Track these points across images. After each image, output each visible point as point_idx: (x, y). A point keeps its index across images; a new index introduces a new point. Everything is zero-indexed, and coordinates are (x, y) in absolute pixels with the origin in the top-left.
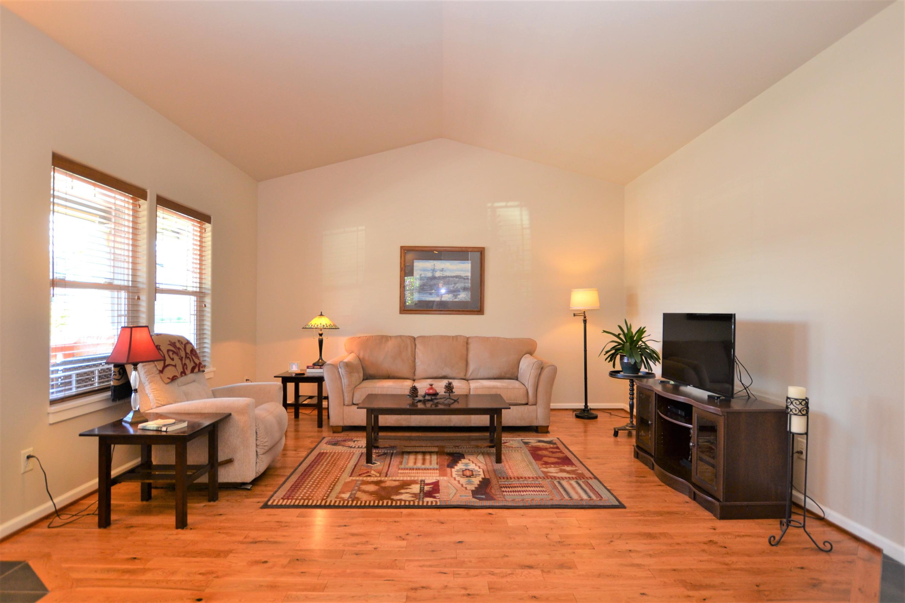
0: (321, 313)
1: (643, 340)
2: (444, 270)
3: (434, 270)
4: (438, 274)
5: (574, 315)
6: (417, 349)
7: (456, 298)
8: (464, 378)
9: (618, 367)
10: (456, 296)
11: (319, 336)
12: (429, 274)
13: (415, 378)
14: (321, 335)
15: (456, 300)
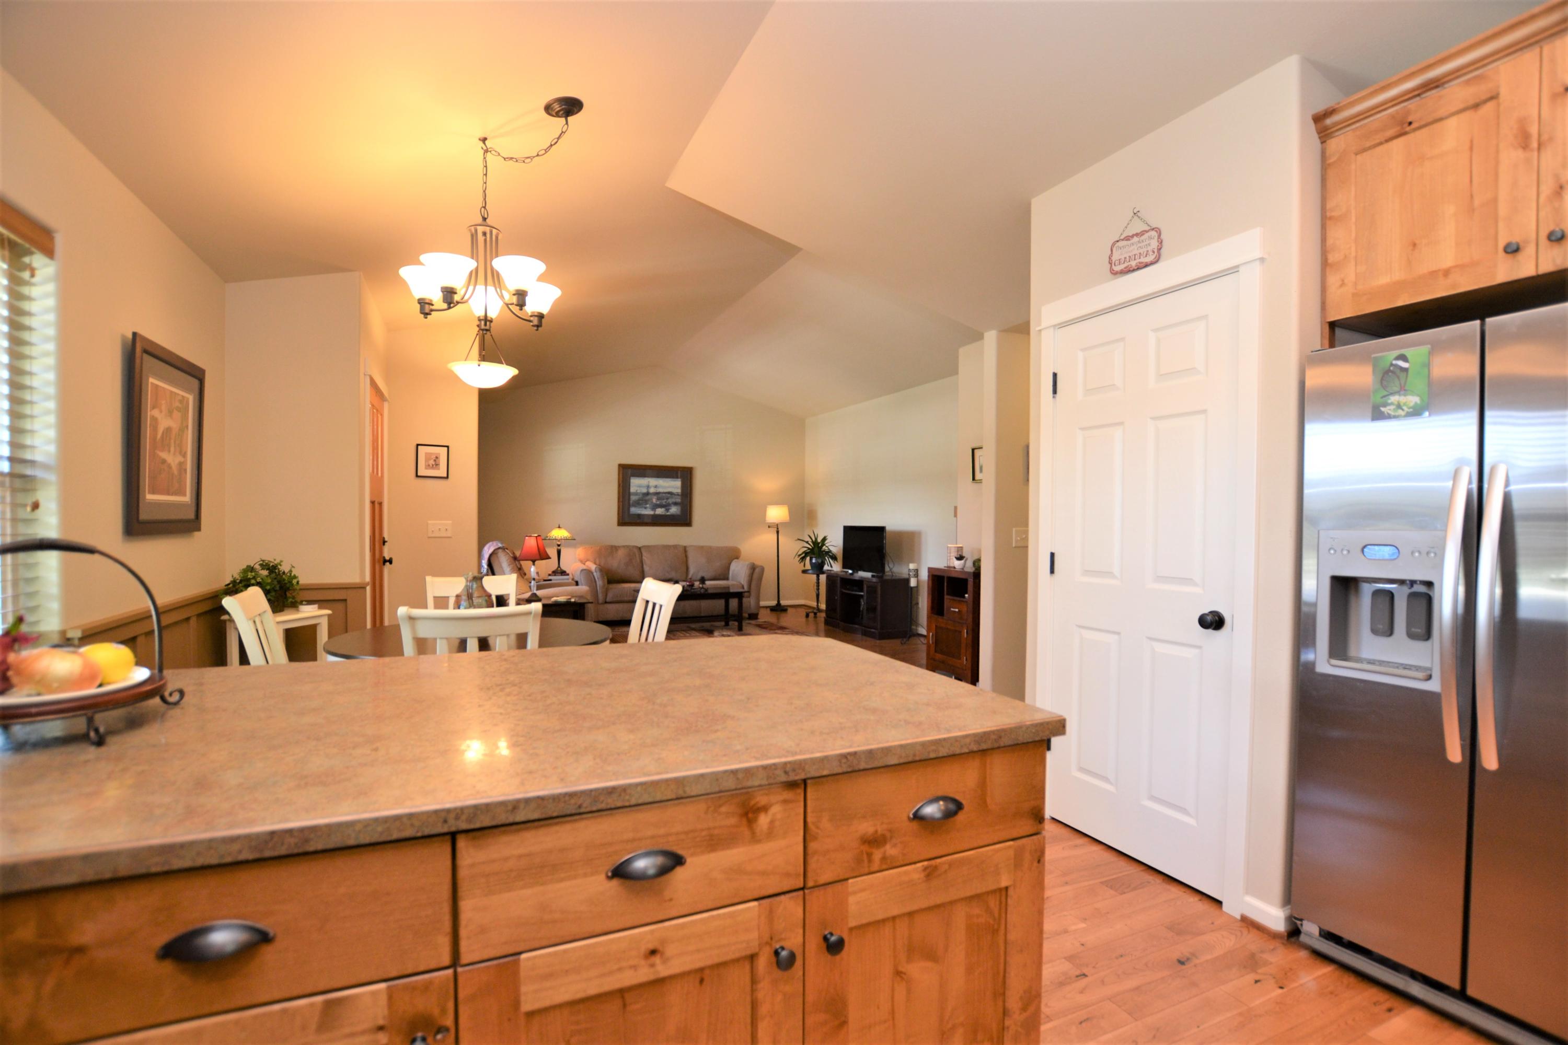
0: (559, 526)
1: (827, 545)
2: (657, 486)
3: (648, 487)
4: (652, 490)
5: (769, 527)
6: (643, 557)
7: (668, 512)
8: (686, 579)
9: (808, 566)
10: (667, 510)
11: (557, 546)
12: (645, 490)
14: (559, 545)
15: (668, 513)
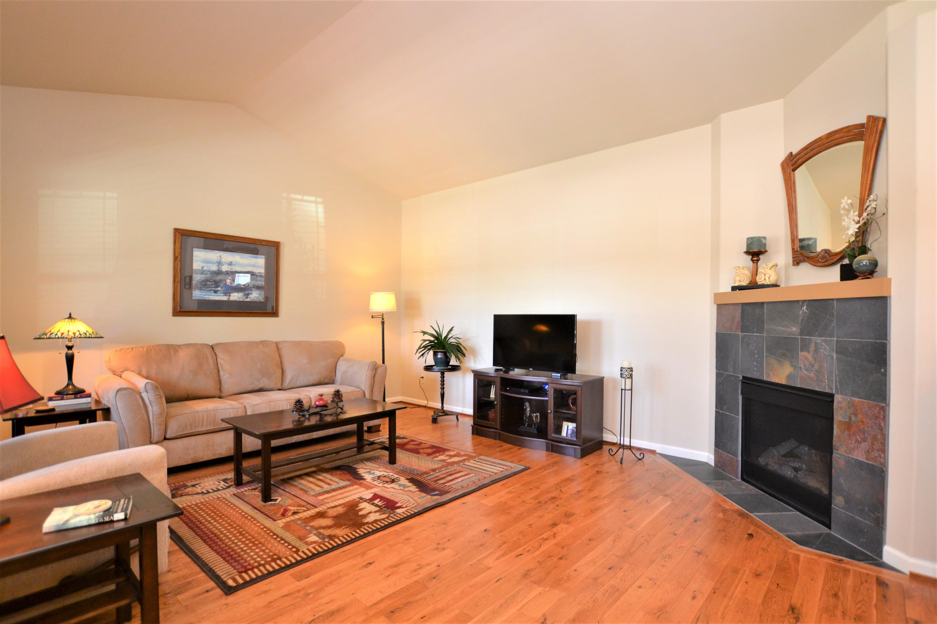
0: (70, 314)
2: (233, 263)
3: (220, 263)
4: (225, 268)
5: (372, 317)
6: (218, 359)
7: (247, 298)
8: (281, 388)
9: (432, 362)
10: (247, 295)
11: (66, 349)
12: (214, 268)
13: (223, 395)
14: (70, 348)
15: (247, 300)
